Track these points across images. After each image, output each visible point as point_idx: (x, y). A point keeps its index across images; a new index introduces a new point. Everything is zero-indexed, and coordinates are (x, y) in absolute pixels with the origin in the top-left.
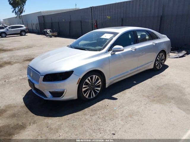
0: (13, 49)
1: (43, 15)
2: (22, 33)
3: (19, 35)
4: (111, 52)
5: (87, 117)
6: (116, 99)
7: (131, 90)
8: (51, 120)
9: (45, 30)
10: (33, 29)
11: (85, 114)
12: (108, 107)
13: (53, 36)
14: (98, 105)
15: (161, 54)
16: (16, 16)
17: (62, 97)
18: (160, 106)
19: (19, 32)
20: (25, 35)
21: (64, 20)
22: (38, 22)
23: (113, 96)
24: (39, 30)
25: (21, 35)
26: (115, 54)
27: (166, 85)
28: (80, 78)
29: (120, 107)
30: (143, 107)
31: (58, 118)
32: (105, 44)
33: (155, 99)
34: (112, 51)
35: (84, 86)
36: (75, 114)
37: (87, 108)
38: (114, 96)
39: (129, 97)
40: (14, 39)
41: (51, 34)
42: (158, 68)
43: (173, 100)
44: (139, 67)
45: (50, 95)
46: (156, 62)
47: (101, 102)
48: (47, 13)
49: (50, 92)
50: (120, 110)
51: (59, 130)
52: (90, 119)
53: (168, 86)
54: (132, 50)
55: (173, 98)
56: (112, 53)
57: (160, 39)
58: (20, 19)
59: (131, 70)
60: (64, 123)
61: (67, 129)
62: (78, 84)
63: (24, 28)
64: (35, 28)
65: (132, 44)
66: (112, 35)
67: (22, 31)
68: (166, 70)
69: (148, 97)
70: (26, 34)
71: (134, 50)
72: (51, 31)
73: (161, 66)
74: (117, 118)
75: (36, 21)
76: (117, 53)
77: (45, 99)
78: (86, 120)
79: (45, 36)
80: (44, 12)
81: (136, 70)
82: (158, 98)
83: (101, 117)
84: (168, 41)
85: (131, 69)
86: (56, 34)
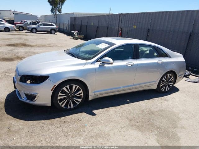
0: (35, 45)
1: (75, 16)
2: (52, 31)
3: (49, 33)
4: (99, 63)
5: (51, 128)
6: (94, 114)
7: (117, 109)
8: (16, 122)
9: (73, 31)
10: (64, 29)
11: (51, 124)
12: (80, 121)
13: (79, 38)
14: (71, 117)
15: (169, 75)
16: (52, 14)
17: (34, 100)
18: (138, 133)
19: (49, 30)
20: (54, 34)
21: (92, 24)
22: (69, 23)
23: (93, 111)
24: (69, 30)
25: (51, 33)
26: (104, 66)
27: (162, 111)
28: (55, 85)
29: (92, 125)
30: (116, 131)
31: (24, 121)
32: (96, 54)
33: (137, 124)
34: (101, 62)
35: (60, 94)
36: (43, 121)
37: (58, 118)
38: (95, 112)
39: (111, 115)
40: (42, 36)
41: (77, 36)
42: (163, 89)
43: (157, 130)
44: (135, 85)
45: (25, 96)
46: (161, 83)
47: (77, 115)
48: (79, 15)
49: (25, 93)
50: (90, 127)
51: (16, 134)
52: (53, 130)
53: (161, 113)
54: (127, 65)
55: (158, 128)
56: (101, 65)
57: (170, 57)
58: (54, 17)
59: (123, 87)
60: (25, 128)
61: (23, 135)
62: (52, 91)
63: (55, 27)
64: (66, 29)
65: (129, 59)
66: (108, 45)
67: (52, 29)
68: (173, 94)
69: (131, 120)
70: (56, 33)
71: (130, 65)
72: (77, 34)
73: (168, 89)
74: (81, 135)
75: (67, 21)
76: (106, 65)
77: (20, 99)
78: (49, 130)
79: (72, 37)
80: (76, 14)
81: (132, 87)
82: (141, 124)
83: (66, 131)
84: (182, 62)
85: (125, 85)
86: (82, 37)
